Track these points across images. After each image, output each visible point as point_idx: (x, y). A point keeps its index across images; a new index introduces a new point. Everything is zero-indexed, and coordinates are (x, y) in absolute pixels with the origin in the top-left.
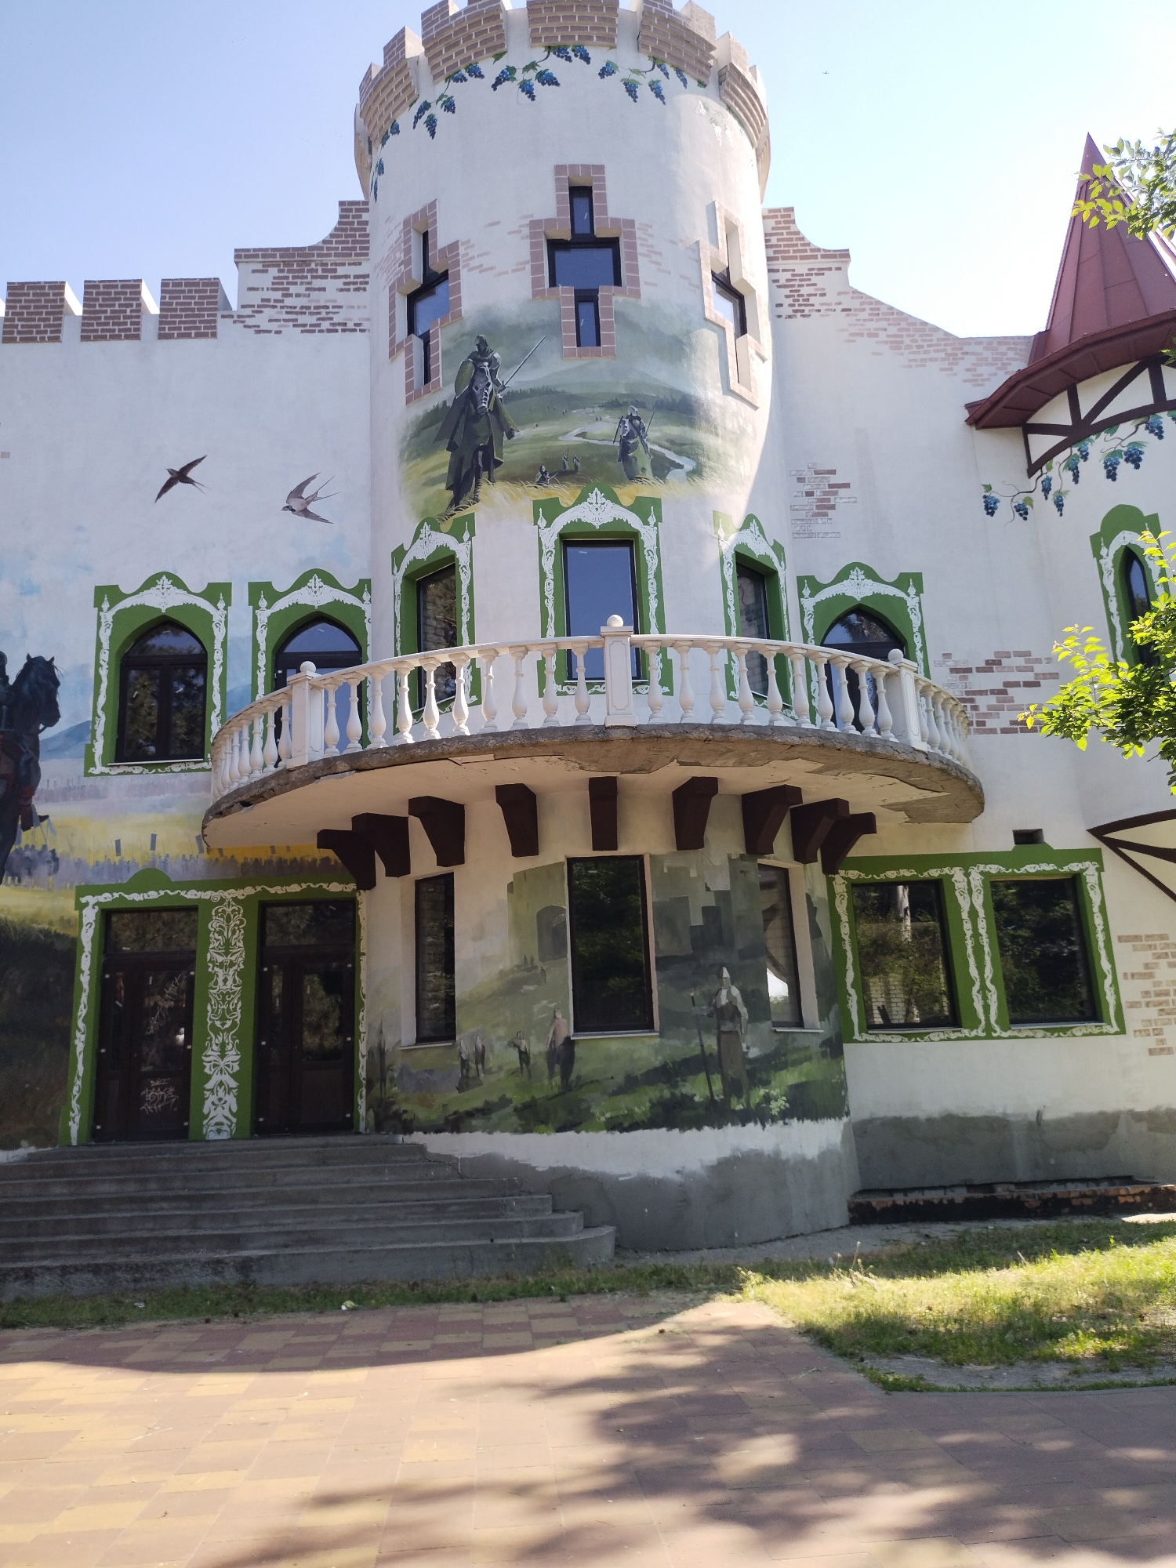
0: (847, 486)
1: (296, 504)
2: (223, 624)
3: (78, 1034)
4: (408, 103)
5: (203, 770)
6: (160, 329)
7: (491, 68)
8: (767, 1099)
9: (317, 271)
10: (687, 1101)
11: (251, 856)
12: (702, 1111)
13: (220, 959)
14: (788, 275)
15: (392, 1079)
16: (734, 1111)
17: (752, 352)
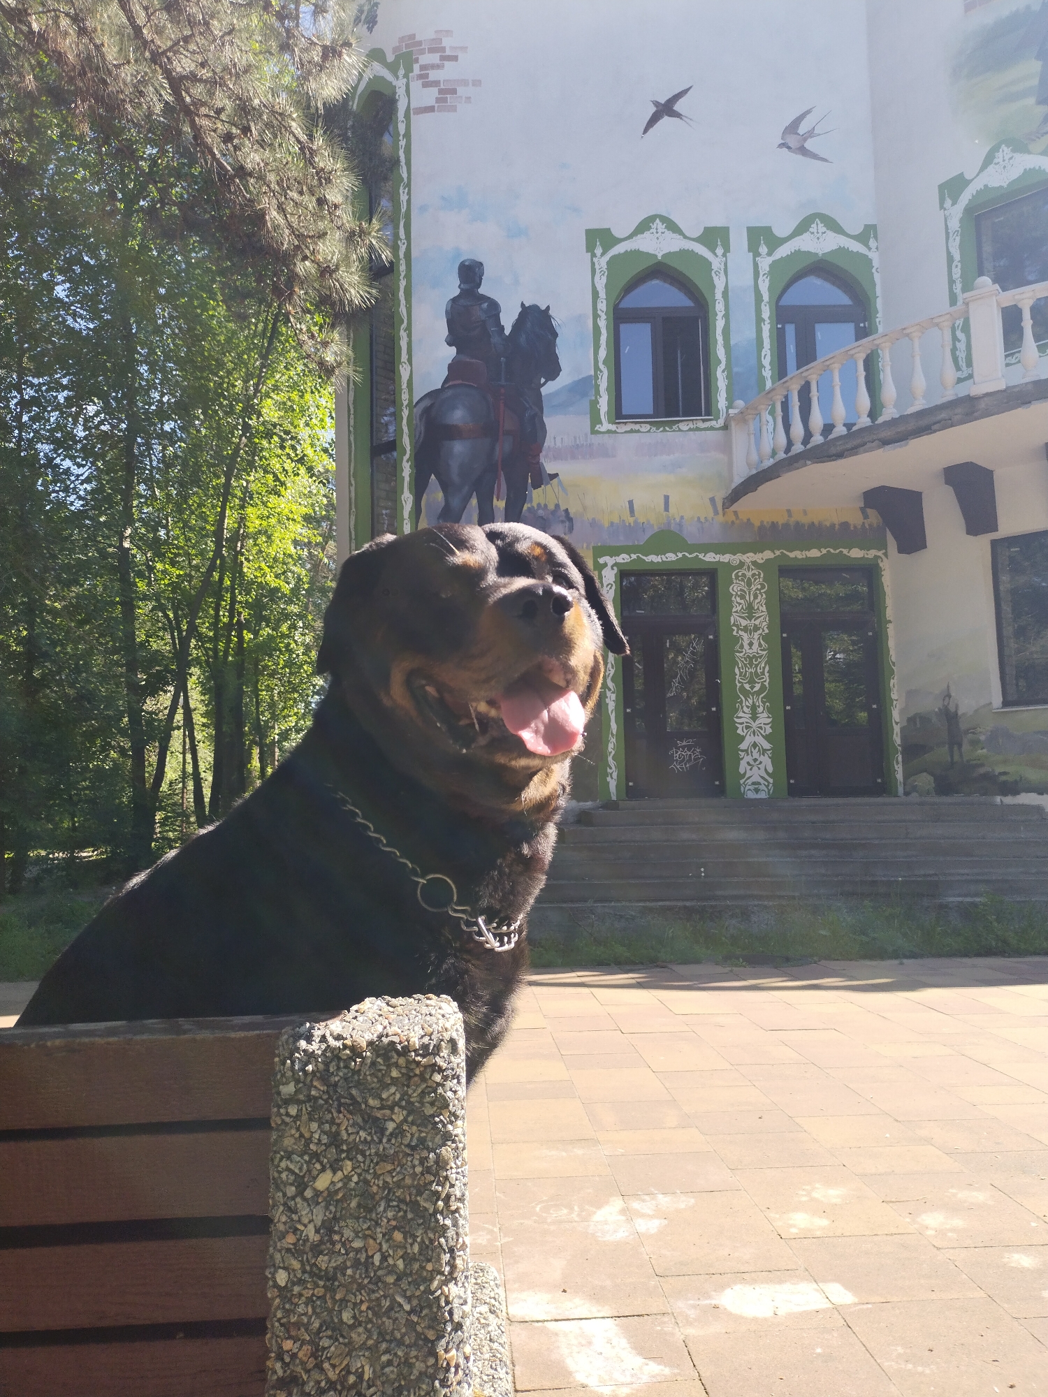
1: (793, 141)
2: (722, 272)
11: (767, 519)
13: (744, 623)
15: (975, 742)
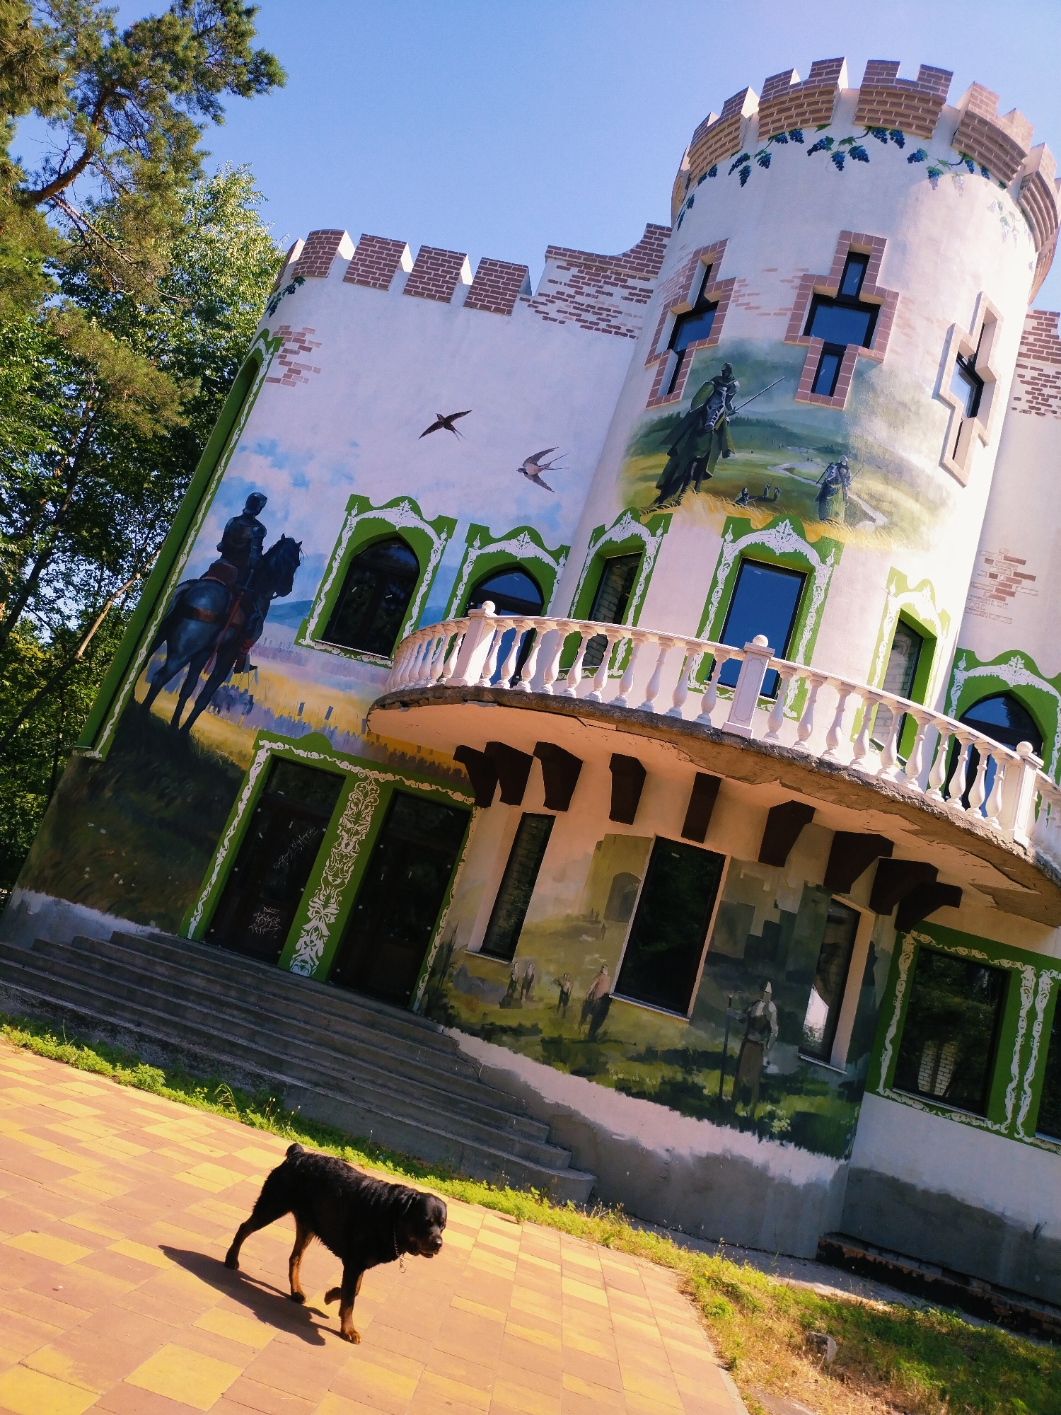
0: (1032, 578)
1: (531, 469)
2: (440, 552)
3: (222, 850)
4: (731, 152)
5: (386, 666)
6: (468, 297)
7: (812, 136)
8: (772, 1116)
9: (610, 278)
10: (696, 1090)
11: (400, 749)
12: (707, 1104)
13: (349, 825)
14: (1035, 374)
15: (451, 975)
16: (737, 1115)
17: (975, 434)
